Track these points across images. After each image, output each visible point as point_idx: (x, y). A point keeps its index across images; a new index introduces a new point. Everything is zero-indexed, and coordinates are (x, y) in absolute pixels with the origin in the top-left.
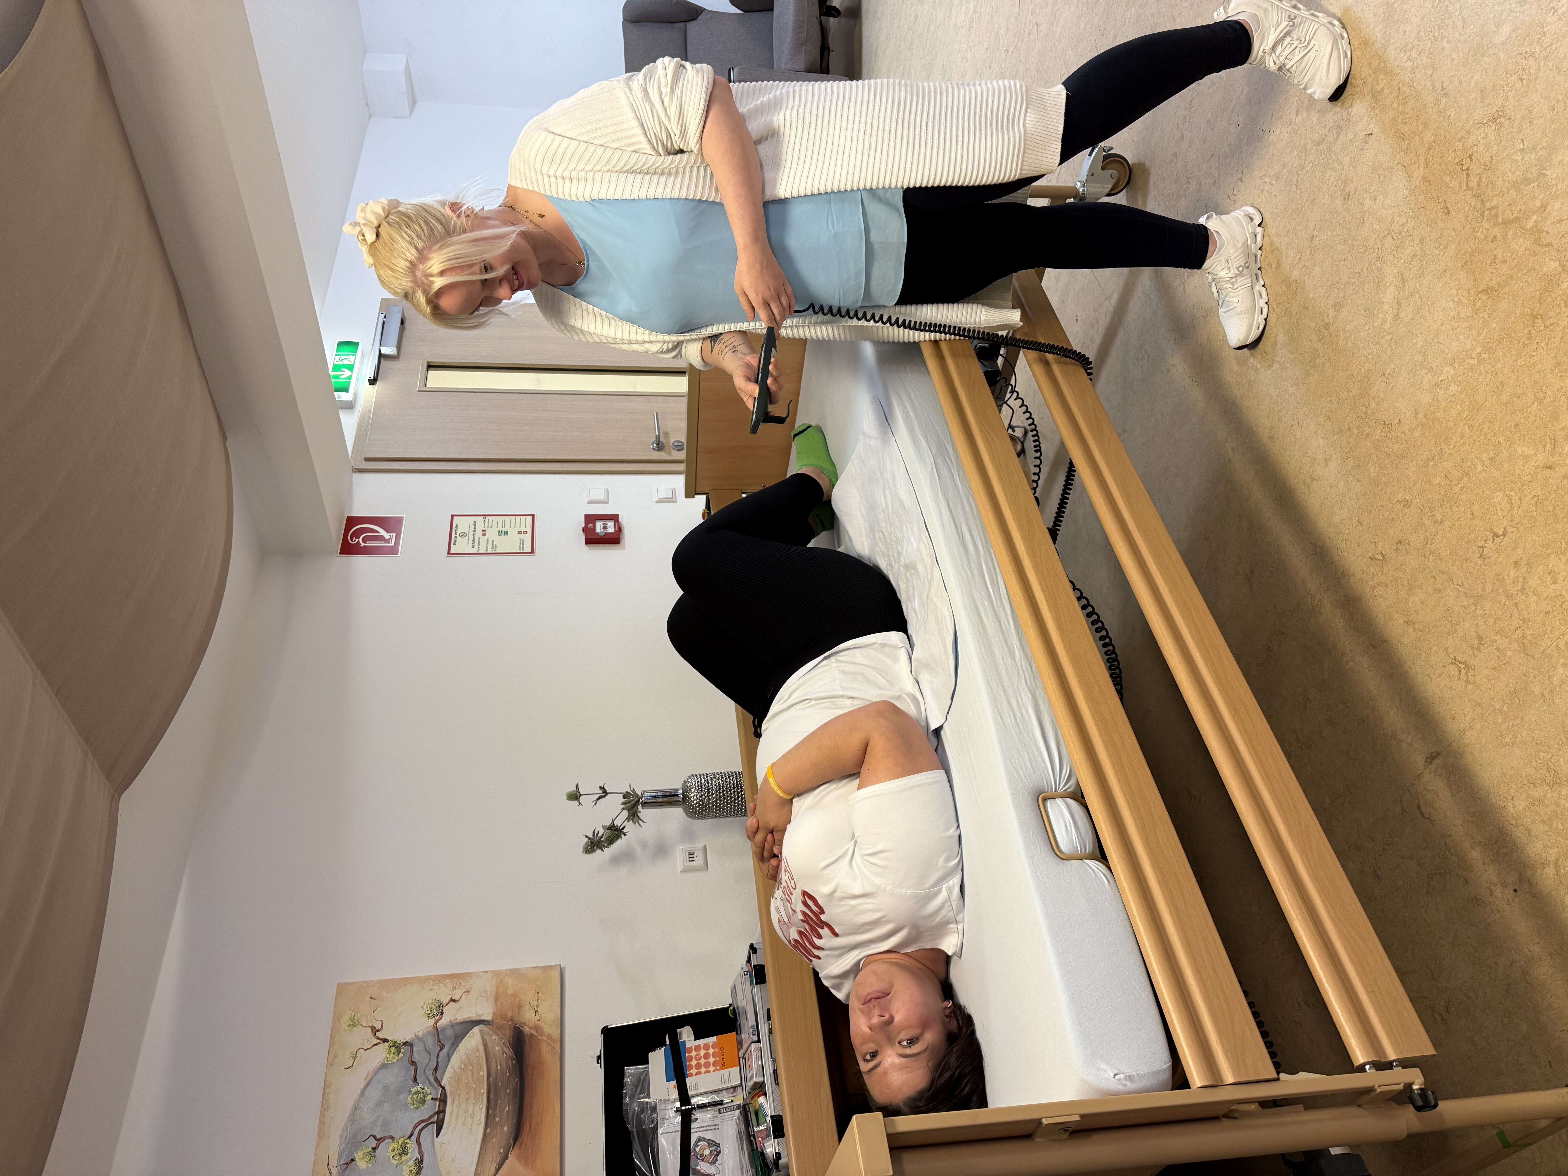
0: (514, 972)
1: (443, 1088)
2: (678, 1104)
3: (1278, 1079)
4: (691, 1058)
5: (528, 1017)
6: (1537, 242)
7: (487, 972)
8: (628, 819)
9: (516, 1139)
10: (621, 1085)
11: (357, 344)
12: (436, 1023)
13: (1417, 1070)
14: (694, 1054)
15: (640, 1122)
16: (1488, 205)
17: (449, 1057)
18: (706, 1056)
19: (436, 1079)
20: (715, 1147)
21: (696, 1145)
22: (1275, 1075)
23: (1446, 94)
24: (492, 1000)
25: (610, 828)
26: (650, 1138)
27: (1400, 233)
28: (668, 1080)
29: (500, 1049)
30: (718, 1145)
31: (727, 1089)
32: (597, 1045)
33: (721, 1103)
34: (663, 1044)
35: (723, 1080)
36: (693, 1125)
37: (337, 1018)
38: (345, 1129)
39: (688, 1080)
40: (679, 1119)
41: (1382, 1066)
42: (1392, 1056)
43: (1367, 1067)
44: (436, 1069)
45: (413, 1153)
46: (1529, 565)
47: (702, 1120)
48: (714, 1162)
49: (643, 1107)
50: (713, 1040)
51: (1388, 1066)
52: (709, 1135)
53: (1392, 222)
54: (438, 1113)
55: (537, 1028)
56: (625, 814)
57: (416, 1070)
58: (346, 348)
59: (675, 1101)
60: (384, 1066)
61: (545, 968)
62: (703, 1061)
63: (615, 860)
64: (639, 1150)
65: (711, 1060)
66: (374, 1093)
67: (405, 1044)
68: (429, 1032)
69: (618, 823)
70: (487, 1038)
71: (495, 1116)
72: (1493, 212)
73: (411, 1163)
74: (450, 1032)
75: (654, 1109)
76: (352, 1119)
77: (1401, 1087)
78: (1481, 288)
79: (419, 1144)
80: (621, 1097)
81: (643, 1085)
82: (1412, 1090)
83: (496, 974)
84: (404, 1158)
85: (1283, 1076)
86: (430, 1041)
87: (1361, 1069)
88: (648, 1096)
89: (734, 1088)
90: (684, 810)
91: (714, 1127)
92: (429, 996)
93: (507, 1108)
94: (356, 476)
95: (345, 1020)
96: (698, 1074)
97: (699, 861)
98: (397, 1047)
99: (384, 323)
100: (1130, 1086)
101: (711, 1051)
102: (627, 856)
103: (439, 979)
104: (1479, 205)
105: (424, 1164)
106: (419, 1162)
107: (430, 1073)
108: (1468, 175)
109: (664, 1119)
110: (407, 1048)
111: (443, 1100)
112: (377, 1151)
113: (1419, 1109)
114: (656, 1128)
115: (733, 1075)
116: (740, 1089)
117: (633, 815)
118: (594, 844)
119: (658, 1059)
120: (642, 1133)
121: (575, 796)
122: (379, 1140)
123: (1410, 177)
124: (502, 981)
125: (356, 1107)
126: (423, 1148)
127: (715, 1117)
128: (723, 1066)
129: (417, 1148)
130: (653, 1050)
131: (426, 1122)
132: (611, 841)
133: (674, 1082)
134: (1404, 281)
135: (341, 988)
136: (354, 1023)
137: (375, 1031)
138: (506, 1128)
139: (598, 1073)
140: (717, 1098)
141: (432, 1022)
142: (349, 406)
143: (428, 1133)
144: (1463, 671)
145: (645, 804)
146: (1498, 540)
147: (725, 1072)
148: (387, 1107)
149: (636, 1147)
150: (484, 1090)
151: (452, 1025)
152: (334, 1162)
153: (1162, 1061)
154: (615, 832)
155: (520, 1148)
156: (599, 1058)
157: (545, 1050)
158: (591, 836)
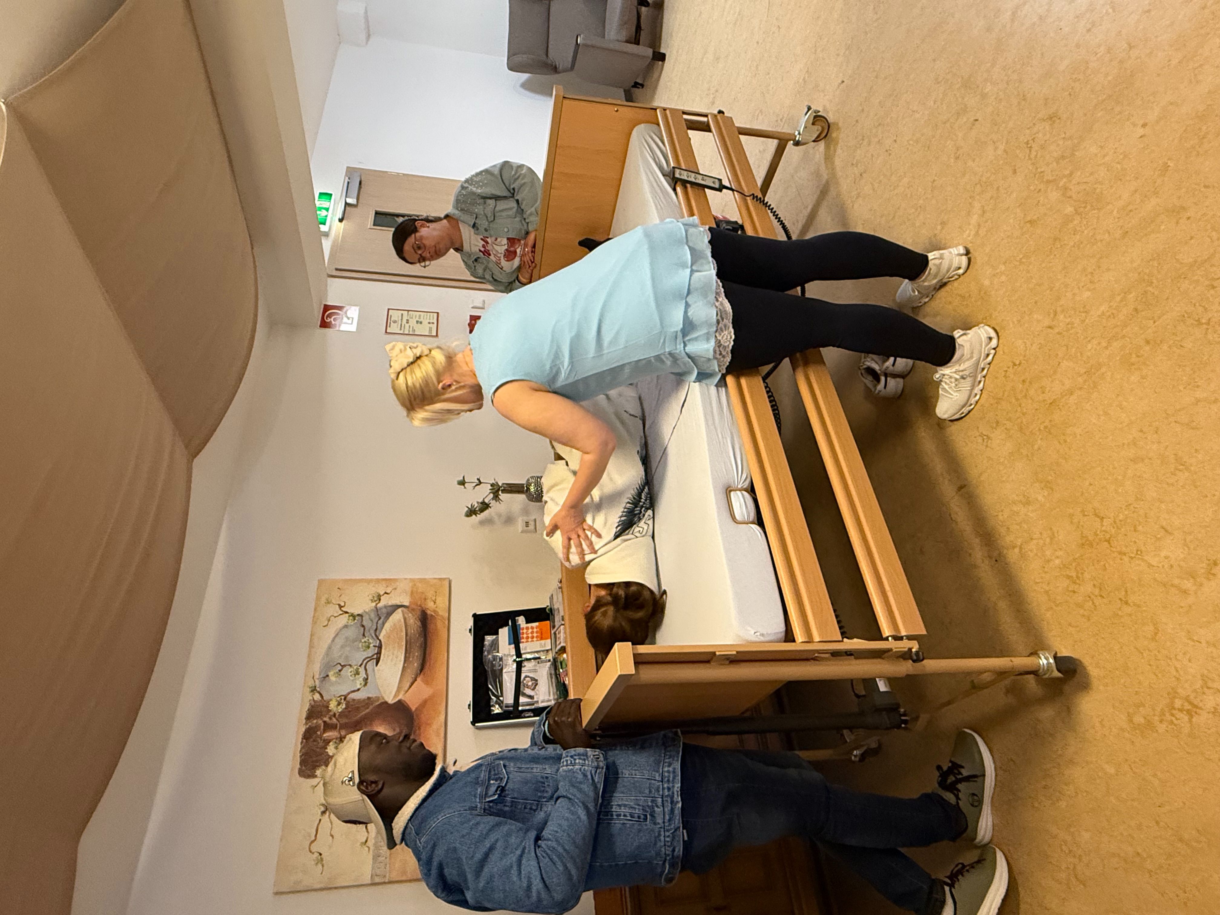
0: (422, 580)
1: (380, 641)
2: (515, 657)
3: (842, 641)
4: (523, 633)
5: (430, 605)
6: (1064, 195)
7: (406, 579)
8: (493, 499)
9: (421, 671)
10: (483, 646)
11: (331, 195)
12: (377, 604)
13: (916, 642)
14: (525, 631)
15: (493, 666)
16: (1039, 170)
17: (383, 624)
18: (532, 632)
19: (376, 636)
20: (535, 681)
21: (524, 679)
22: (841, 639)
23: (1024, 100)
24: (409, 594)
25: (481, 503)
26: (498, 675)
27: (986, 183)
28: (510, 644)
29: (414, 622)
30: (537, 680)
31: (543, 651)
32: (471, 623)
33: (539, 658)
34: (507, 625)
35: (541, 646)
36: (523, 669)
37: (318, 598)
38: (323, 659)
39: (521, 645)
40: (515, 665)
41: (898, 638)
42: (903, 633)
43: (890, 638)
44: (376, 630)
45: (363, 674)
46: (1030, 383)
47: (528, 667)
48: (533, 689)
49: (495, 658)
50: (537, 624)
51: (901, 638)
52: (531, 675)
53: (982, 176)
54: (377, 654)
55: (435, 611)
56: (492, 495)
57: (364, 629)
58: (324, 197)
59: (513, 656)
60: (346, 626)
61: (440, 579)
62: (530, 635)
63: (482, 523)
64: (491, 680)
65: (535, 635)
66: (340, 641)
67: (358, 615)
68: (372, 610)
69: (486, 501)
70: (406, 615)
71: (409, 658)
72: (1042, 174)
73: (361, 679)
74: (384, 611)
75: (501, 659)
76: (327, 654)
77: (906, 649)
78: (1029, 219)
79: (366, 670)
80: (482, 652)
81: (495, 645)
82: (911, 651)
83: (412, 580)
84: (357, 676)
85: (845, 640)
86: (373, 615)
87: (887, 639)
88: (498, 652)
89: (547, 651)
90: (527, 496)
91: (535, 671)
92: (373, 590)
93: (417, 653)
94: (330, 280)
95: (323, 600)
96: (527, 642)
97: (531, 527)
98: (353, 616)
99: (348, 183)
100: (762, 639)
101: (535, 630)
102: (489, 521)
103: (378, 581)
104: (1034, 171)
105: (369, 681)
106: (366, 680)
107: (372, 632)
108: (1030, 151)
109: (506, 665)
110: (360, 617)
111: (380, 647)
112: (342, 672)
113: (914, 661)
114: (502, 669)
115: (547, 644)
116: (550, 652)
117: (496, 497)
118: (471, 512)
119: (504, 633)
120: (493, 671)
121: (462, 483)
122: (343, 666)
123: (996, 149)
124: (415, 585)
125: (330, 648)
126: (368, 672)
127: (535, 666)
128: (542, 639)
129: (364, 672)
130: (502, 627)
131: (371, 658)
132: (482, 510)
133: (513, 646)
134: (984, 212)
135: (321, 582)
136: (328, 602)
137: (341, 607)
138: (416, 664)
139: (470, 639)
140: (537, 655)
141: (374, 604)
142: (326, 234)
143: (371, 665)
144: (985, 441)
145: (505, 491)
146: (1016, 367)
147: (543, 642)
148: (348, 649)
149: (490, 679)
150: (404, 643)
151: (385, 607)
152: (317, 676)
153: (781, 627)
154: (485, 506)
155: (424, 674)
156: (470, 630)
157: (439, 624)
158: (470, 507)
